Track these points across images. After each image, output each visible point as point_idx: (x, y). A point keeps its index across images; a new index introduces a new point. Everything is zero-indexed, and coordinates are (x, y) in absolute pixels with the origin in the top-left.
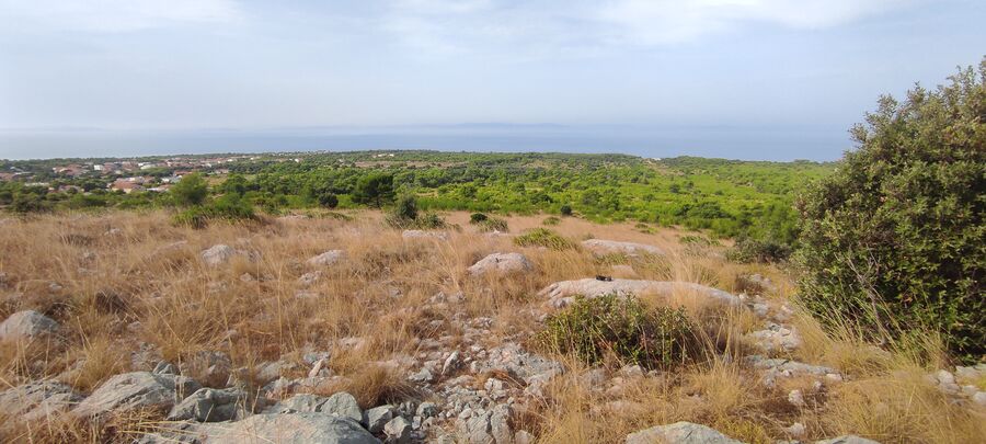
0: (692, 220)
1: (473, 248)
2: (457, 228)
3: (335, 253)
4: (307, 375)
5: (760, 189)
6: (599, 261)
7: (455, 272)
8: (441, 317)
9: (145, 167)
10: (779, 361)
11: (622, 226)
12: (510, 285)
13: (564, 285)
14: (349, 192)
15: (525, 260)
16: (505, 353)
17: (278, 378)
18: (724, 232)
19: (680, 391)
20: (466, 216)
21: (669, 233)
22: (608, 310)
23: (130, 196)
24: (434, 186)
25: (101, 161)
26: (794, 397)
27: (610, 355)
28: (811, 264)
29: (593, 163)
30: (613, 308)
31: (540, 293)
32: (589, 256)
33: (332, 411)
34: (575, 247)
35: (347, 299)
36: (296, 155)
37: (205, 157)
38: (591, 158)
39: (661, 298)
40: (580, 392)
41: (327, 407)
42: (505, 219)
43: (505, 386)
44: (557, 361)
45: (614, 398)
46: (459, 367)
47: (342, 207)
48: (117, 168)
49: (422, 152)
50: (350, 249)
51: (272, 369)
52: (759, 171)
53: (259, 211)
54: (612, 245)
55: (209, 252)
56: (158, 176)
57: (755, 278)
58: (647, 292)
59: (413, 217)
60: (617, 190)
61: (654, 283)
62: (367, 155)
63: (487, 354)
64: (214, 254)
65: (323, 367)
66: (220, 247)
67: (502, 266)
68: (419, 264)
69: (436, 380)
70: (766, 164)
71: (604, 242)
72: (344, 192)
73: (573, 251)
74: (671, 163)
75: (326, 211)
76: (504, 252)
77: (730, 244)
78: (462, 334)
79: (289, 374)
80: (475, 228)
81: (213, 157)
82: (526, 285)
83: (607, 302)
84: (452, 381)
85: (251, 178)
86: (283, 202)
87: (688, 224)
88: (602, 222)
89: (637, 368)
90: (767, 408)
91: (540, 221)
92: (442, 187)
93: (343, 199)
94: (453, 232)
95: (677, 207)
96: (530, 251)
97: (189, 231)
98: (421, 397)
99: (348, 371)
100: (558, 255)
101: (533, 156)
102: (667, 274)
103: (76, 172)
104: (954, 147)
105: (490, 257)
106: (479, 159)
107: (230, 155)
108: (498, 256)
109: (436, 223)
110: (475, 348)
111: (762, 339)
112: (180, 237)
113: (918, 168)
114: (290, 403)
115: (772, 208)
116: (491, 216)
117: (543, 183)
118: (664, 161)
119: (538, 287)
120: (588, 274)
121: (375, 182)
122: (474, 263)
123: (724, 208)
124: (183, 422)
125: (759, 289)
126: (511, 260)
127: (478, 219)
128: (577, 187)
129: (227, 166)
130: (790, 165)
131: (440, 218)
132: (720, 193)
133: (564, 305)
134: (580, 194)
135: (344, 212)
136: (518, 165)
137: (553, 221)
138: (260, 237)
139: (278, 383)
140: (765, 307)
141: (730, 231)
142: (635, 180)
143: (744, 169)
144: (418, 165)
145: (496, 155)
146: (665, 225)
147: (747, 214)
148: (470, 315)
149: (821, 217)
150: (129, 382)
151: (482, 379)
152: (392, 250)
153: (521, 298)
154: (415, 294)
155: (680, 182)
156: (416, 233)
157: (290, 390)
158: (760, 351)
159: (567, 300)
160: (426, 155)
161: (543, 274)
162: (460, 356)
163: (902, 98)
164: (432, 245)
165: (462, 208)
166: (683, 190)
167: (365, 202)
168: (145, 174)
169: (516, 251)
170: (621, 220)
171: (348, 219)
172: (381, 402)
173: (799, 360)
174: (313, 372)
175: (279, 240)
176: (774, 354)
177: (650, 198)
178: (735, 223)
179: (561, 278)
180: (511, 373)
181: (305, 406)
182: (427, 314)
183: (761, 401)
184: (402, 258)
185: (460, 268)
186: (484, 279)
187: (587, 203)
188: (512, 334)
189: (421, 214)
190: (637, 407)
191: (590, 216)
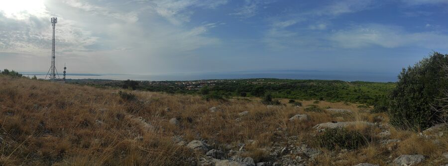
0: (361, 100)
1: (290, 112)
2: (285, 105)
3: (246, 112)
4: (238, 150)
5: (380, 90)
6: (332, 116)
7: (284, 120)
8: (280, 136)
9: (194, 83)
10: (386, 140)
11: (339, 103)
12: (303, 125)
13: (321, 125)
14: (250, 92)
15: (308, 117)
16: (302, 148)
17: (230, 149)
18: (370, 103)
19: (359, 154)
20: (287, 100)
21: (354, 105)
22: (336, 133)
23: (190, 91)
24: (277, 90)
25: (184, 82)
26: (390, 149)
27: (337, 147)
28: (392, 113)
29: (330, 83)
30: (338, 132)
31: (314, 127)
32: (329, 115)
33: (246, 162)
34: (325, 111)
35: (250, 127)
36: (234, 80)
37: (208, 80)
38: (329, 82)
39: (352, 127)
40: (328, 159)
41: (245, 160)
42: (301, 102)
43: (302, 158)
44: (320, 149)
45: (339, 159)
46: (286, 152)
47: (248, 96)
48: (188, 83)
49: (273, 79)
50: (251, 111)
51: (229, 146)
52: (379, 85)
53: (224, 97)
54: (337, 110)
55: (211, 109)
56: (196, 85)
57: (379, 117)
58: (348, 125)
59: (270, 100)
60: (338, 91)
61: (350, 122)
62: (256, 80)
63: (296, 148)
64: (212, 109)
65: (243, 148)
66: (214, 107)
67: (300, 119)
68: (273, 117)
69: (279, 155)
70: (380, 83)
71: (334, 109)
72: (248, 91)
73: (324, 113)
74: (354, 83)
75: (243, 98)
76: (301, 114)
77: (372, 107)
78: (287, 141)
79: (233, 149)
80: (291, 104)
81: (210, 80)
82: (309, 124)
83: (336, 130)
84: (284, 156)
85: (220, 86)
86: (230, 94)
87: (360, 102)
88: (333, 102)
89: (346, 150)
90: (383, 154)
91: (313, 102)
92: (280, 91)
93: (248, 94)
94: (284, 106)
95: (356, 97)
96: (309, 113)
97: (205, 102)
98: (275, 161)
99: (251, 150)
100: (319, 114)
101: (310, 81)
102: (353, 119)
103: (179, 84)
104: (416, 81)
105: (296, 115)
106: (292, 82)
107: (216, 80)
108: (299, 115)
109: (278, 103)
110: (292, 146)
111: (381, 135)
112: (204, 103)
113: (411, 86)
114: (234, 158)
115: (383, 96)
116: (296, 101)
117: (313, 90)
118: (352, 82)
119: (313, 125)
120: (329, 121)
121: (258, 89)
122: (291, 117)
123: (370, 96)
124: (210, 157)
125: (380, 121)
126: (303, 116)
127: (291, 102)
128: (324, 91)
129: (215, 83)
130: (387, 83)
131: (279, 101)
132: (369, 92)
133: (321, 131)
134: (326, 93)
135: (248, 98)
136: (305, 84)
137: (317, 102)
138: (224, 106)
139: (231, 151)
140: (382, 125)
141: (372, 103)
142: (343, 88)
143: (375, 85)
144: (272, 83)
145: (298, 80)
146: (353, 102)
147: (377, 98)
148: (289, 135)
149: (393, 99)
150: (197, 143)
151: (294, 156)
152: (264, 112)
153: (307, 129)
154: (271, 127)
155: (357, 88)
156: (271, 106)
157: (234, 154)
158: (380, 138)
159: (322, 130)
160: (274, 80)
161: (314, 121)
162: (287, 149)
163: (407, 69)
164: (277, 111)
165: (286, 98)
166: (358, 91)
167: (255, 95)
168: (194, 85)
169: (305, 113)
170: (339, 101)
171: (250, 101)
172: (261, 161)
173: (390, 139)
174: (240, 149)
175: (230, 107)
176: (384, 138)
177: (347, 94)
178: (374, 101)
179: (320, 122)
180: (304, 154)
181: (238, 159)
182: (276, 134)
183: (381, 152)
184: (268, 115)
185: (286, 119)
186: (294, 122)
187: (328, 96)
188: (304, 142)
189: (273, 100)
190: (346, 161)
191: (330, 101)
